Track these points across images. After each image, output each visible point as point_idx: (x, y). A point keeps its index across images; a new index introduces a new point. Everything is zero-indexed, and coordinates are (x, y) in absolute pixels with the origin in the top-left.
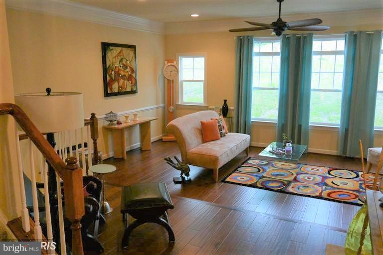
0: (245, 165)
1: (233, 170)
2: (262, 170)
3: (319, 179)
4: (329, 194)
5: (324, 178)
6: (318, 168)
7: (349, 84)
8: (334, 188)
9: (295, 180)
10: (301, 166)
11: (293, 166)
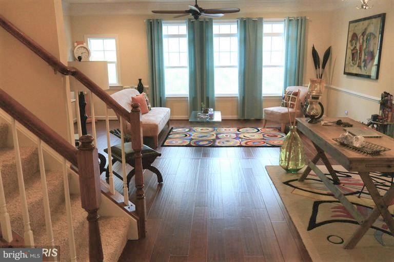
0: (171, 133)
1: (165, 137)
2: (188, 135)
3: (234, 136)
4: (246, 143)
5: (237, 134)
6: (230, 129)
7: (243, 60)
8: (247, 140)
9: (217, 138)
10: (216, 128)
11: (210, 129)
